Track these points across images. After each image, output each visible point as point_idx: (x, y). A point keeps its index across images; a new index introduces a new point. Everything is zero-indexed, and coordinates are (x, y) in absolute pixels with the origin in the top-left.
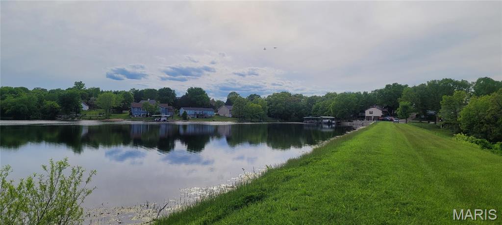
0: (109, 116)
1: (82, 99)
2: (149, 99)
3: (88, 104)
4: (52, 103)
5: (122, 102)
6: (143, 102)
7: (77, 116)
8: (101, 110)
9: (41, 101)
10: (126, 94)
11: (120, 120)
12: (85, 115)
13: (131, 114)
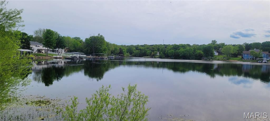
0: (229, 58)
1: (215, 49)
2: (255, 49)
3: (218, 52)
4: (200, 51)
5: (237, 51)
6: (250, 51)
7: (211, 58)
8: (225, 56)
9: (195, 50)
10: (240, 46)
11: (235, 61)
12: (216, 58)
13: (242, 58)
